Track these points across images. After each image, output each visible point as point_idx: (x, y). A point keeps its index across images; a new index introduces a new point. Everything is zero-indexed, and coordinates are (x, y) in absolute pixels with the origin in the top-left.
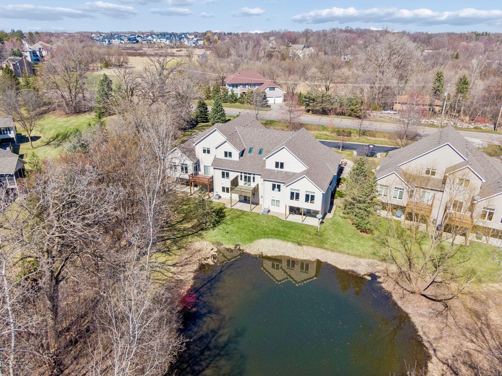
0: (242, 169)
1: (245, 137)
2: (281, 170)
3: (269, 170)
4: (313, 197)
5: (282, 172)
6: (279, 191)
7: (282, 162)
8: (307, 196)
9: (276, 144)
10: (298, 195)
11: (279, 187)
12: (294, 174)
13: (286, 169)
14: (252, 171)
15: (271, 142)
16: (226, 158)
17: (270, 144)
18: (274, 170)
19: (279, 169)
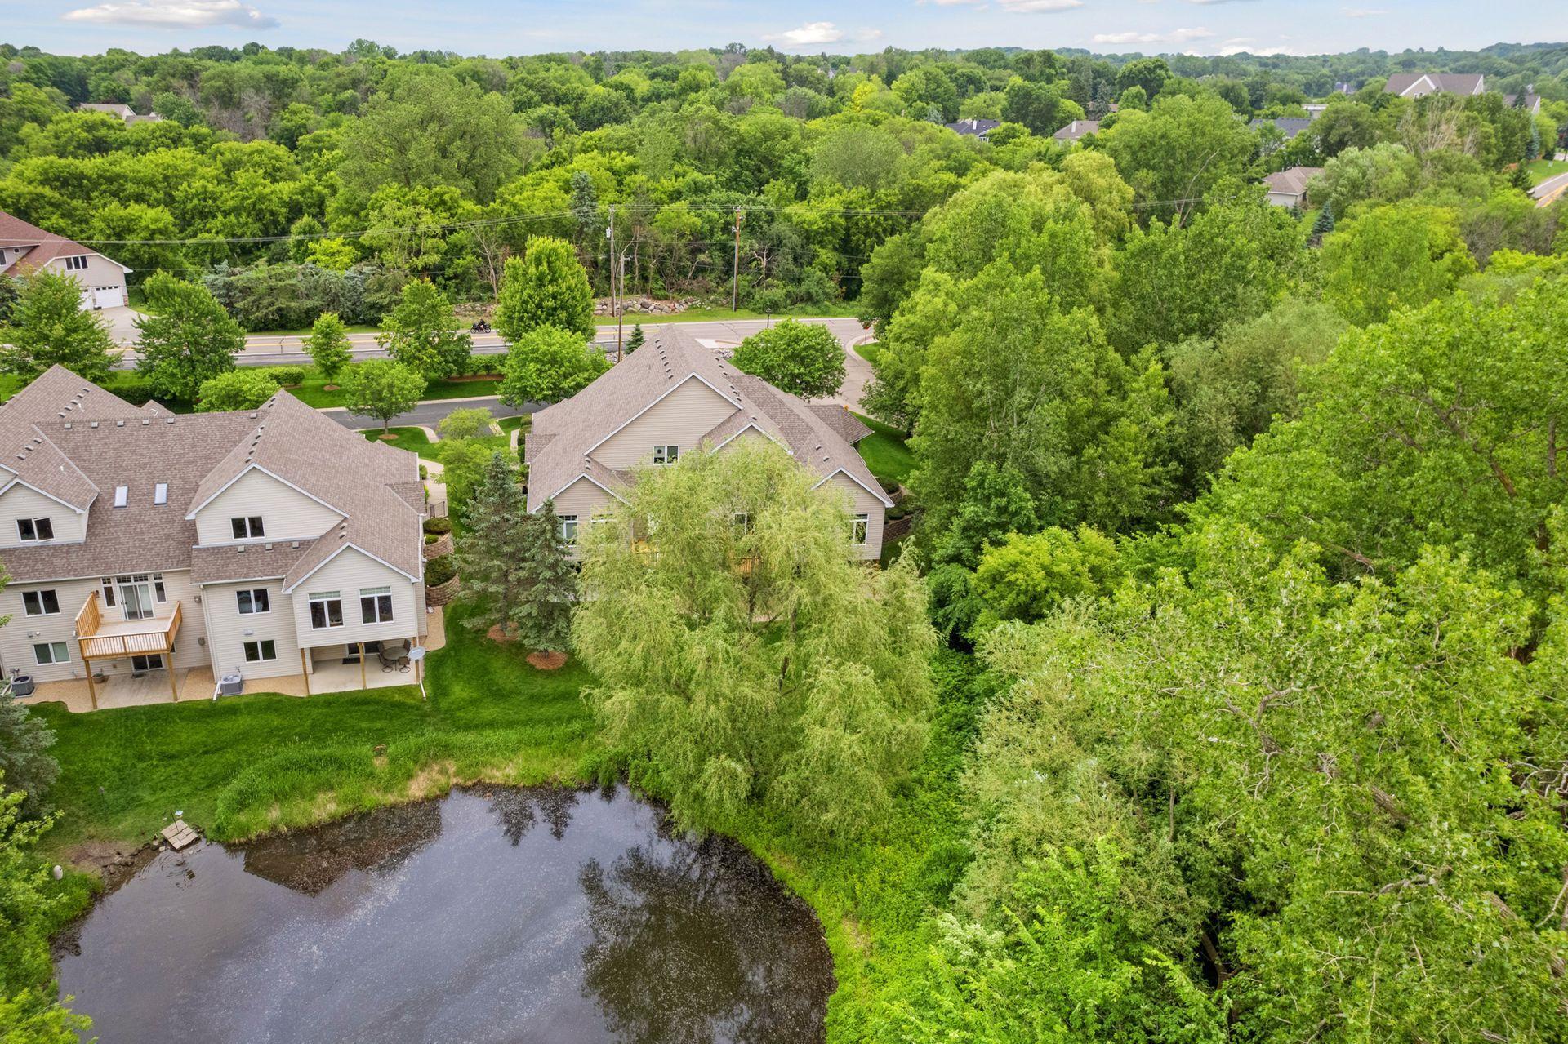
0: (109, 568)
1: (86, 456)
2: (258, 539)
3: (216, 551)
4: (386, 602)
5: (262, 546)
6: (266, 607)
7: (254, 515)
8: (367, 604)
9: (208, 458)
10: (335, 608)
11: (262, 596)
12: (305, 545)
13: (271, 535)
14: (149, 567)
15: (190, 457)
16: (29, 543)
17: (190, 462)
18: (232, 548)
19: (249, 540)
